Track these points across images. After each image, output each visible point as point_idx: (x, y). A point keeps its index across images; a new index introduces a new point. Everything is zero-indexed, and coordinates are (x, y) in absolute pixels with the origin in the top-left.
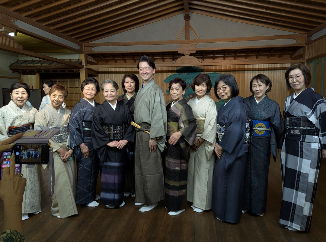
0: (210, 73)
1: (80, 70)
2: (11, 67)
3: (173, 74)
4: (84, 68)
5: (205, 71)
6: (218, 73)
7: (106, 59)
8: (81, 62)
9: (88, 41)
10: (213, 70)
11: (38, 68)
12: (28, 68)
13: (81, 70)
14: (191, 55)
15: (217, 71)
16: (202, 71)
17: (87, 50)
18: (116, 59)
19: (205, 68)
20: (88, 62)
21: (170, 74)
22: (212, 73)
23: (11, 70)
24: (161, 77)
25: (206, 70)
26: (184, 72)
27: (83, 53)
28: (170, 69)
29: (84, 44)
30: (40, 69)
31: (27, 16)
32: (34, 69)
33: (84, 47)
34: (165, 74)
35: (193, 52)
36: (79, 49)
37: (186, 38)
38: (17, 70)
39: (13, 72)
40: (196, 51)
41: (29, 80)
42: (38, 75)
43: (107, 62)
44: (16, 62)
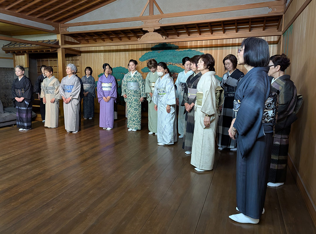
0: (185, 50)
2: (3, 49)
3: (148, 52)
4: (60, 48)
5: (179, 48)
6: (193, 49)
7: (86, 38)
8: (57, 43)
9: (63, 22)
10: (188, 47)
11: (22, 48)
13: (58, 49)
14: (155, 31)
15: (192, 48)
16: (177, 48)
17: (62, 30)
18: (95, 39)
19: (180, 45)
20: (66, 42)
21: (145, 52)
22: (187, 50)
23: (4, 51)
24: (137, 55)
25: (181, 46)
26: (158, 50)
27: (59, 34)
28: (145, 47)
29: (60, 25)
33: (60, 28)
34: (140, 52)
35: (157, 28)
36: (54, 30)
37: (150, 14)
38: (8, 51)
39: (6, 53)
40: (160, 27)
41: (21, 60)
42: (26, 55)
43: (88, 41)
44: (8, 45)
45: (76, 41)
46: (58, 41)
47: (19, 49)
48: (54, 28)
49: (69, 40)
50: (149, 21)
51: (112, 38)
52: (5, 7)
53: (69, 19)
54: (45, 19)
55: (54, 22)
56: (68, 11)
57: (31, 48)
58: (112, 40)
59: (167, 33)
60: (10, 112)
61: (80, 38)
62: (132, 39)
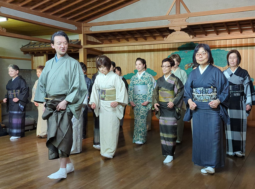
0: (213, 49)
1: (79, 50)
3: (174, 52)
4: (82, 48)
7: (109, 38)
8: (80, 43)
9: (86, 22)
10: (217, 47)
11: (43, 49)
14: (182, 30)
15: (221, 48)
17: (85, 30)
18: (118, 38)
20: (88, 42)
21: (172, 52)
22: (216, 49)
26: (186, 50)
27: (82, 34)
28: (172, 47)
29: (83, 24)
33: (82, 27)
35: (184, 27)
36: (77, 29)
37: (176, 13)
40: (187, 26)
42: (45, 56)
43: (110, 41)
45: (98, 41)
46: (80, 41)
48: (76, 28)
49: (91, 40)
50: (175, 20)
51: (136, 38)
53: (92, 19)
54: (68, 19)
55: (76, 22)
56: (93, 10)
57: (51, 49)
58: (137, 40)
59: (195, 32)
61: (102, 38)
62: (158, 38)
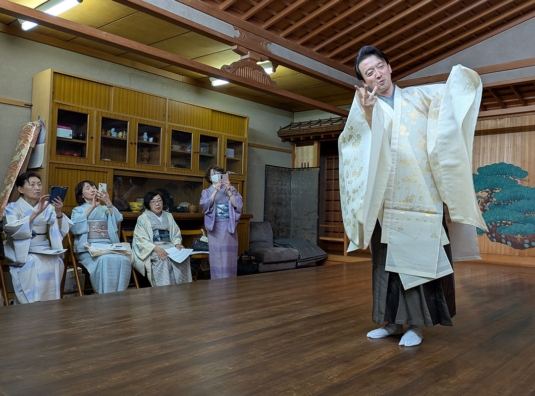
2: (280, 133)
11: (316, 130)
12: (301, 133)
23: (281, 139)
30: (318, 133)
31: (287, 37)
32: (309, 134)
38: (288, 138)
39: (283, 142)
41: (305, 154)
42: (316, 144)
44: (288, 126)
47: (309, 132)
52: (313, 47)
56: (412, 55)
57: (331, 130)
60: (285, 246)
